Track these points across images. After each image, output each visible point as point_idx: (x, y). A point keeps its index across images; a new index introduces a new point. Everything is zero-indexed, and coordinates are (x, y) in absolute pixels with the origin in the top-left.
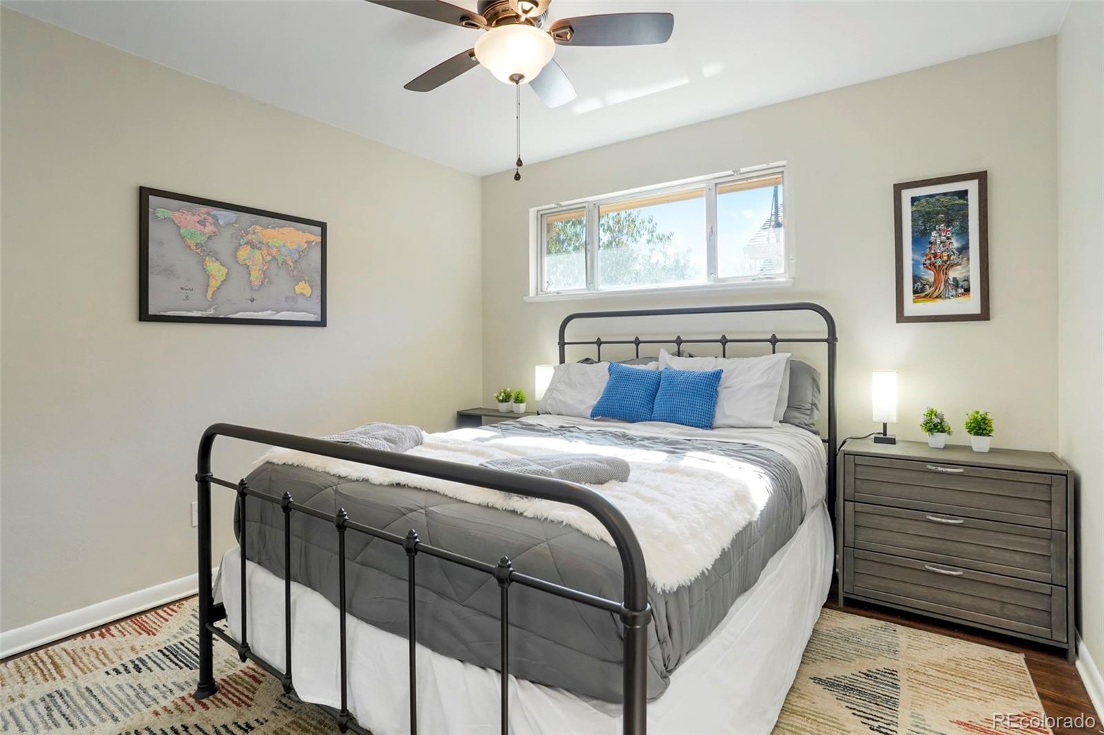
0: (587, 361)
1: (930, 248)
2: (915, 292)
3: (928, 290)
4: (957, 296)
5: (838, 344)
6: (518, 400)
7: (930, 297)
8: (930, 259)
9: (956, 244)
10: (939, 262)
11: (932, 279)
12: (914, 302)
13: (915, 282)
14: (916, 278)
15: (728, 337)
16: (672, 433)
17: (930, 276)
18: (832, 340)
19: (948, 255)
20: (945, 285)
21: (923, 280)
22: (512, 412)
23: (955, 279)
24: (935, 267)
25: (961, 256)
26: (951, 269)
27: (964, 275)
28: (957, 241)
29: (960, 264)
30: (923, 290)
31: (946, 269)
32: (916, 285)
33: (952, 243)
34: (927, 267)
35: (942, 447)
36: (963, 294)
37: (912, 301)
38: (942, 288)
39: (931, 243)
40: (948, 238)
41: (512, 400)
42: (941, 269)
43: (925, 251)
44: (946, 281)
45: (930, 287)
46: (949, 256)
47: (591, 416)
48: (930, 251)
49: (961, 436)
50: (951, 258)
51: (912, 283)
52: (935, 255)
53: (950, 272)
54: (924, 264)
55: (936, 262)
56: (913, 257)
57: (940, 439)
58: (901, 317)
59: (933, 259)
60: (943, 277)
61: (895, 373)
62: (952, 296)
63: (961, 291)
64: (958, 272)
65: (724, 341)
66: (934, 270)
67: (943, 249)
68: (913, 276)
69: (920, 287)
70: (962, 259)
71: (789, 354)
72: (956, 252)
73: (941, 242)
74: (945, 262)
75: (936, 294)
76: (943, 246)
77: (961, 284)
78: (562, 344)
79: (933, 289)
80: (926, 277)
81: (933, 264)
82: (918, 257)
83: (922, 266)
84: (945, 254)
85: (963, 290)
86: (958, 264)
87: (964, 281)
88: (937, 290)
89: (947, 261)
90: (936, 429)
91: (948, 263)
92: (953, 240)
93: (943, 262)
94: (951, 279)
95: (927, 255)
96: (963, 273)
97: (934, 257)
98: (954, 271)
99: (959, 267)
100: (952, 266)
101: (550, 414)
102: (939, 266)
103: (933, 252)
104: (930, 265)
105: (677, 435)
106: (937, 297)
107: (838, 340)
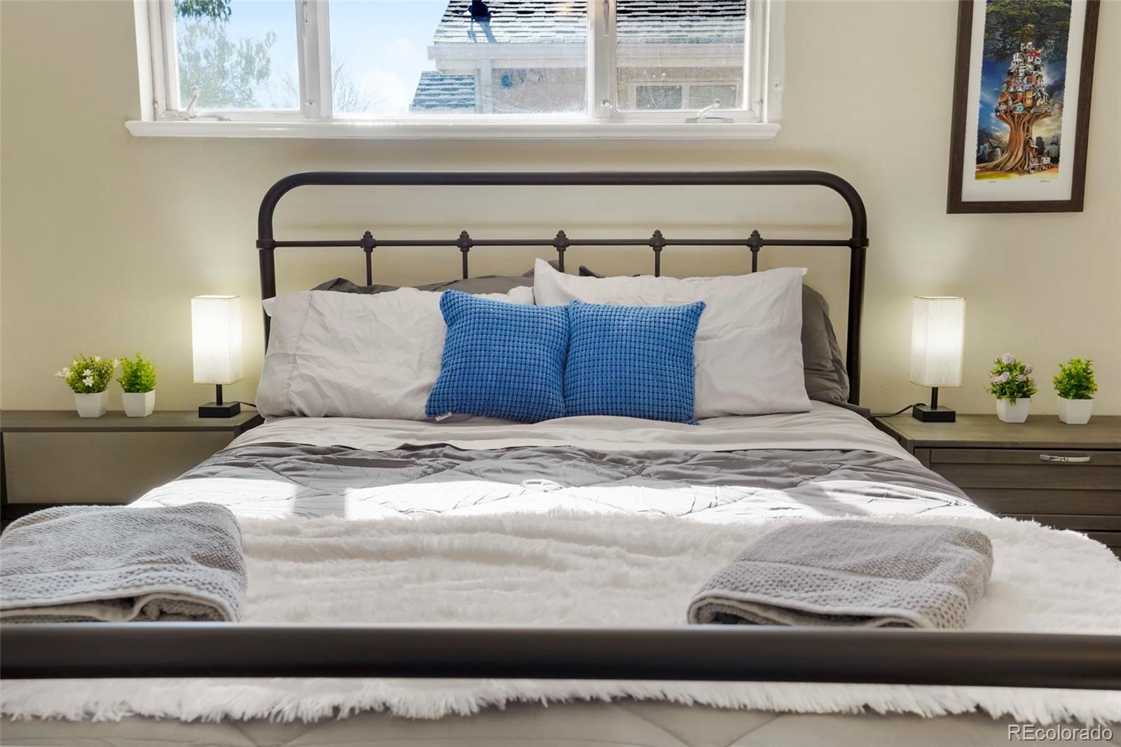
0: (339, 285)
1: (1009, 83)
2: (980, 160)
3: (1000, 158)
4: (1040, 169)
5: (869, 251)
6: (135, 383)
7: (1001, 170)
8: (1006, 102)
9: (1046, 80)
10: (1019, 109)
11: (1006, 139)
12: (977, 178)
13: (980, 142)
14: (983, 135)
15: (666, 236)
16: (661, 439)
17: (1003, 132)
18: (858, 243)
19: (1034, 97)
20: (1024, 150)
21: (993, 138)
22: (122, 414)
23: (1039, 139)
24: (1013, 117)
25: (1051, 100)
26: (1036, 123)
27: (1052, 134)
28: (1048, 73)
29: (1050, 116)
30: (991, 156)
31: (1029, 122)
32: (982, 147)
33: (1041, 76)
34: (1000, 117)
35: (1023, 421)
36: (1049, 167)
37: (974, 175)
38: (1020, 154)
39: (1010, 74)
40: (1036, 68)
41: (114, 384)
42: (1022, 122)
43: (1000, 88)
44: (1027, 143)
45: (1003, 152)
46: (1034, 100)
47: (429, 413)
48: (1008, 88)
49: (1046, 399)
50: (1038, 104)
51: (976, 143)
52: (1015, 96)
53: (1034, 127)
54: (997, 111)
55: (1015, 109)
56: (982, 96)
57: (1023, 408)
58: (956, 204)
59: (1010, 103)
60: (1022, 135)
61: (963, 300)
62: (1033, 169)
63: (1046, 160)
64: (1045, 128)
65: (658, 243)
66: (1012, 123)
67: (1027, 86)
68: (979, 131)
69: (988, 150)
70: (1053, 105)
71: (804, 271)
72: (1045, 93)
73: (1026, 74)
74: (1027, 109)
75: (1010, 164)
76: (1028, 82)
77: (1048, 148)
78: (267, 245)
79: (1006, 155)
80: (998, 134)
81: (1010, 112)
82: (989, 98)
83: (993, 115)
84: (1030, 95)
85: (1049, 159)
86: (1046, 115)
87: (1052, 144)
88: (1013, 157)
89: (1031, 108)
90: (1019, 392)
91: (1032, 111)
92: (1043, 72)
93: (1024, 109)
94: (1034, 139)
95: (1002, 95)
96: (1051, 130)
97: (1013, 100)
98: (1039, 125)
99: (1047, 120)
100: (1038, 117)
101: (303, 415)
102: (1019, 116)
103: (1012, 90)
104: (1006, 112)
105: (673, 441)
106: (1011, 170)
107: (870, 243)
